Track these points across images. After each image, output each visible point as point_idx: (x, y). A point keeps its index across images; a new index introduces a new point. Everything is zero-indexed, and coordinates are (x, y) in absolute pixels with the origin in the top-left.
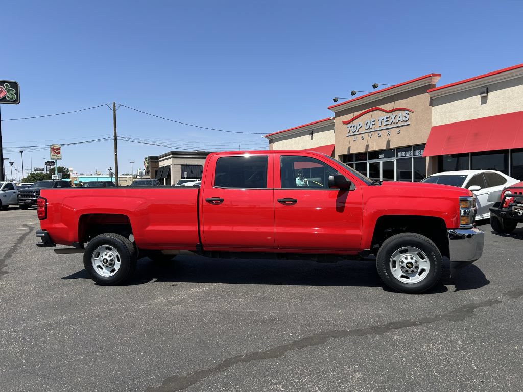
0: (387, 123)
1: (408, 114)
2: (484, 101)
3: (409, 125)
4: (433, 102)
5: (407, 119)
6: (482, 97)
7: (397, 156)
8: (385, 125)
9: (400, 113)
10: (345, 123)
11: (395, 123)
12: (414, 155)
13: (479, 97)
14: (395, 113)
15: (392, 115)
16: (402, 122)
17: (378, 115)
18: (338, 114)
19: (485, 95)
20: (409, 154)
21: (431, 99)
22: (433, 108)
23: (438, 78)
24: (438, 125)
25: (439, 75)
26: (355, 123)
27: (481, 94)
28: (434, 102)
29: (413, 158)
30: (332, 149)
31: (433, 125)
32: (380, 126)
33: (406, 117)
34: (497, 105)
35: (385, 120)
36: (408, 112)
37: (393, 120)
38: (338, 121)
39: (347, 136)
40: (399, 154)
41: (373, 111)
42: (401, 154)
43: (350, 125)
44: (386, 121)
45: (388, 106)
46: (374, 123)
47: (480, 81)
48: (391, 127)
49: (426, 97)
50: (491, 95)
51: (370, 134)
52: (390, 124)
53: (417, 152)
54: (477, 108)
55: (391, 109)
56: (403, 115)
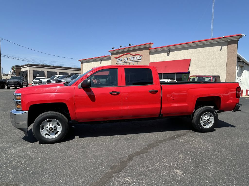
0: (133, 60)
1: (141, 57)
2: (168, 55)
3: (141, 61)
4: (150, 53)
5: (140, 59)
6: (168, 54)
8: (132, 60)
9: (138, 56)
10: (115, 58)
11: (136, 60)
13: (167, 53)
14: (136, 56)
15: (135, 57)
17: (129, 56)
18: (113, 54)
19: (169, 53)
21: (150, 52)
22: (151, 55)
23: (152, 44)
24: (152, 62)
25: (153, 44)
26: (120, 58)
27: (168, 52)
28: (151, 53)
31: (150, 62)
32: (130, 61)
34: (173, 57)
35: (132, 58)
36: (141, 56)
37: (135, 58)
38: (113, 57)
41: (127, 54)
43: (118, 59)
44: (133, 59)
45: (134, 53)
46: (128, 59)
47: (168, 48)
49: (148, 51)
50: (171, 53)
51: (126, 63)
52: (134, 60)
54: (166, 57)
55: (135, 54)
56: (139, 57)
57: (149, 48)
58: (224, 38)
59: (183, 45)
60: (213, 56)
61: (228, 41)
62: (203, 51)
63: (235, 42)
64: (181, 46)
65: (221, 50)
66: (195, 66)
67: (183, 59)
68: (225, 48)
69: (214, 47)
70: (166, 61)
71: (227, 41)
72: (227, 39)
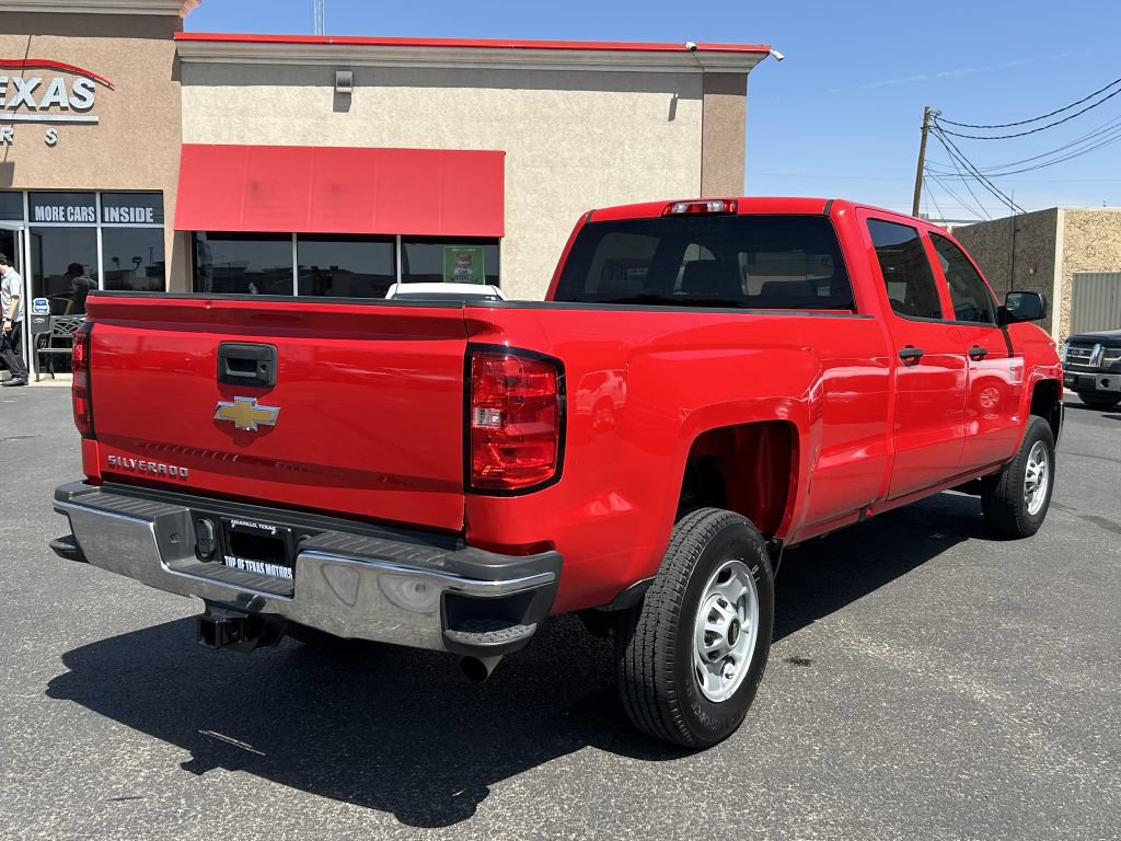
1: (92, 90)
2: (342, 103)
3: (96, 123)
4: (181, 71)
5: (85, 105)
6: (337, 93)
7: (32, 219)
9: (59, 80)
11: (32, 109)
12: (103, 221)
13: (331, 89)
14: (35, 77)
16: (65, 109)
19: (346, 89)
20: (80, 216)
21: (179, 62)
22: (186, 89)
24: (203, 141)
27: (340, 85)
28: (186, 71)
29: (99, 231)
31: (186, 141)
33: (83, 98)
34: (377, 122)
36: (91, 84)
37: (25, 93)
40: (39, 212)
42: (48, 215)
47: (337, 51)
48: (17, 117)
50: (360, 94)
52: (14, 108)
53: (113, 214)
54: (324, 118)
55: (19, 58)
56: (69, 87)
57: (163, 26)
58: (689, 55)
59: (453, 54)
60: (631, 146)
61: (706, 70)
62: (576, 108)
63: (734, 84)
64: (442, 58)
65: (672, 117)
67: (453, 145)
68: (690, 108)
69: (635, 95)
70: (329, 144)
71: (700, 71)
72: (703, 59)
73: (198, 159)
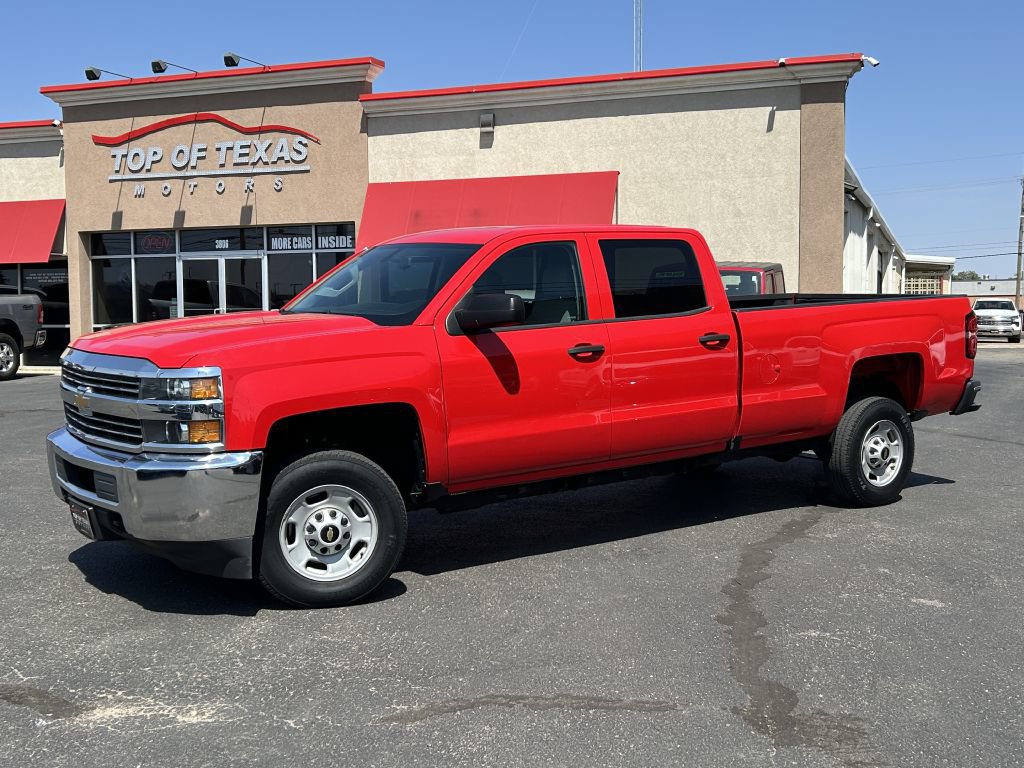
0: (244, 160)
1: (305, 145)
2: (487, 141)
3: (308, 171)
4: (369, 125)
5: (301, 158)
6: (482, 133)
7: (269, 248)
8: (235, 164)
9: (283, 139)
10: (99, 141)
11: (266, 163)
12: (317, 248)
13: (477, 130)
14: (268, 138)
15: (261, 142)
16: (287, 162)
18: (73, 114)
19: (489, 129)
20: (303, 244)
21: (366, 118)
22: (370, 139)
23: (380, 70)
24: (383, 180)
25: (382, 64)
26: (136, 147)
27: (483, 126)
28: (371, 126)
29: (314, 256)
30: (56, 213)
31: (371, 181)
32: (222, 166)
33: (299, 153)
34: (514, 155)
35: (238, 150)
36: (305, 141)
37: (261, 153)
38: (78, 134)
39: (111, 181)
40: (275, 242)
41: (197, 120)
42: (280, 244)
43: (120, 151)
44: (241, 155)
45: (249, 117)
46: (202, 154)
47: (481, 98)
48: (255, 171)
49: (353, 110)
50: (501, 132)
51: (193, 182)
52: (254, 164)
53: (324, 242)
54: (473, 154)
55: (257, 125)
56: (290, 145)
57: (355, 90)
58: (782, 70)
59: (572, 91)
60: (733, 158)
61: (802, 82)
62: (682, 127)
63: (834, 92)
64: (564, 95)
65: (770, 128)
66: (640, 212)
67: (575, 169)
68: (789, 120)
69: (736, 111)
70: (477, 176)
71: (797, 83)
72: (797, 72)
73: (380, 194)
